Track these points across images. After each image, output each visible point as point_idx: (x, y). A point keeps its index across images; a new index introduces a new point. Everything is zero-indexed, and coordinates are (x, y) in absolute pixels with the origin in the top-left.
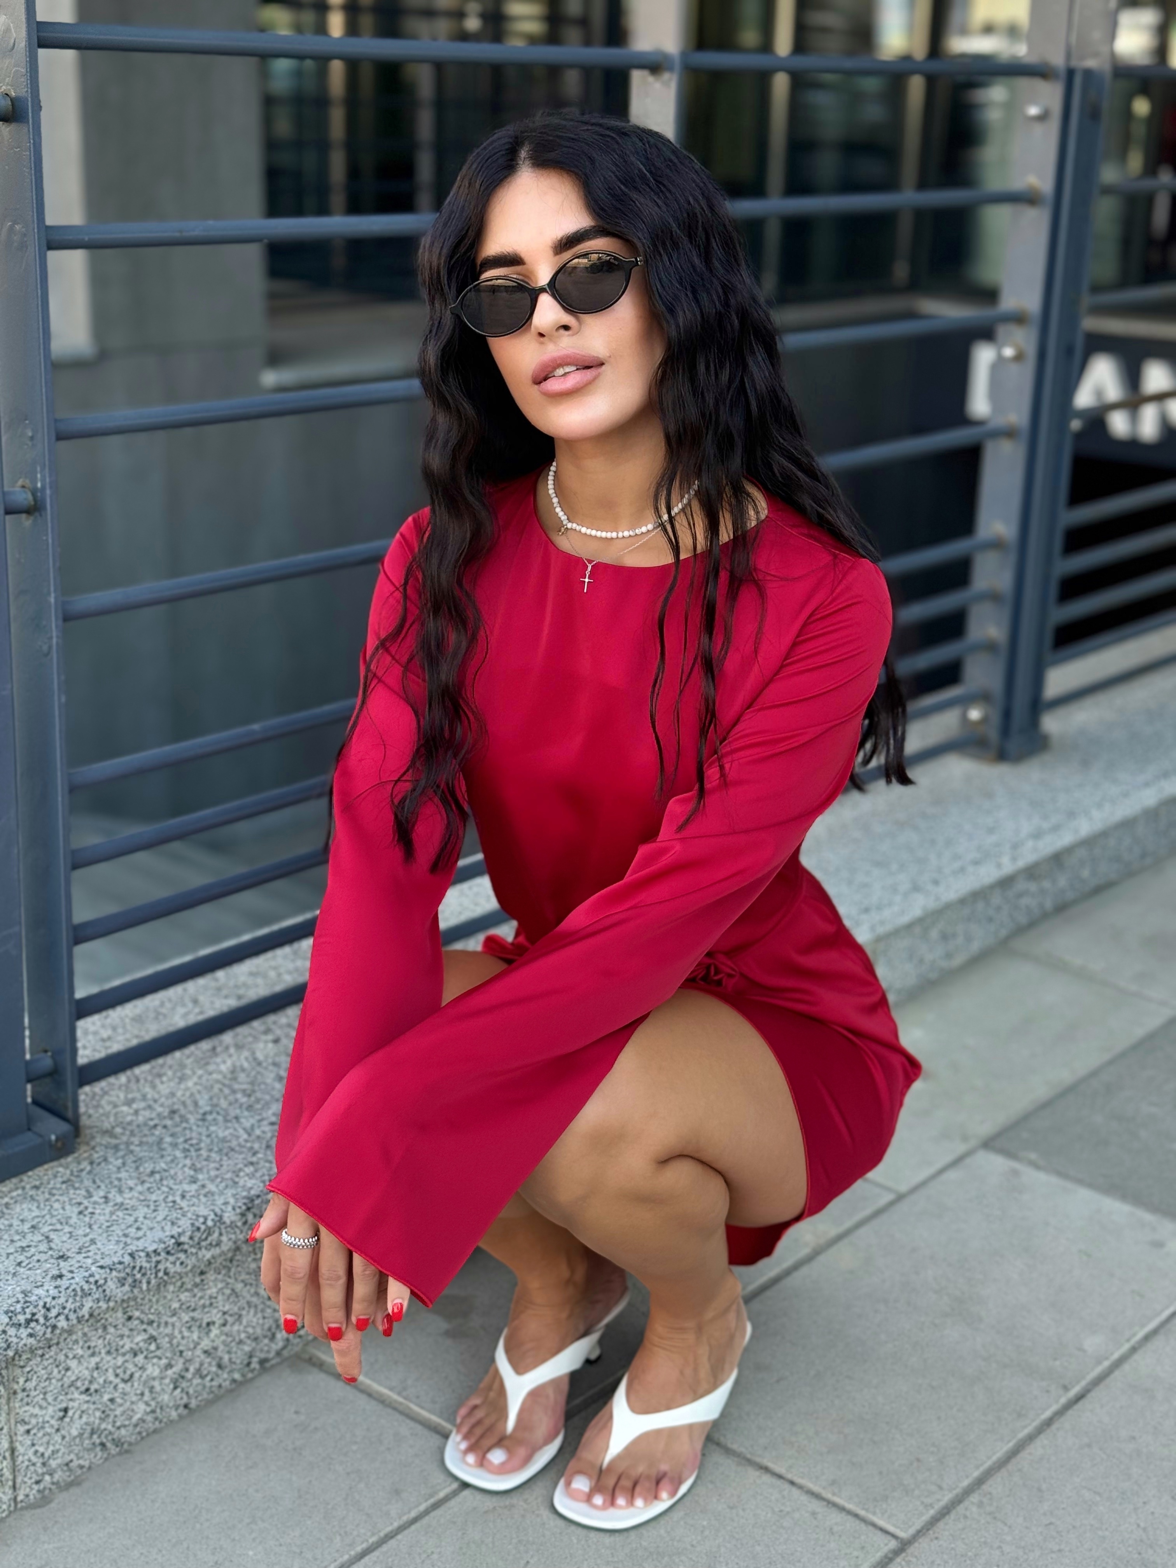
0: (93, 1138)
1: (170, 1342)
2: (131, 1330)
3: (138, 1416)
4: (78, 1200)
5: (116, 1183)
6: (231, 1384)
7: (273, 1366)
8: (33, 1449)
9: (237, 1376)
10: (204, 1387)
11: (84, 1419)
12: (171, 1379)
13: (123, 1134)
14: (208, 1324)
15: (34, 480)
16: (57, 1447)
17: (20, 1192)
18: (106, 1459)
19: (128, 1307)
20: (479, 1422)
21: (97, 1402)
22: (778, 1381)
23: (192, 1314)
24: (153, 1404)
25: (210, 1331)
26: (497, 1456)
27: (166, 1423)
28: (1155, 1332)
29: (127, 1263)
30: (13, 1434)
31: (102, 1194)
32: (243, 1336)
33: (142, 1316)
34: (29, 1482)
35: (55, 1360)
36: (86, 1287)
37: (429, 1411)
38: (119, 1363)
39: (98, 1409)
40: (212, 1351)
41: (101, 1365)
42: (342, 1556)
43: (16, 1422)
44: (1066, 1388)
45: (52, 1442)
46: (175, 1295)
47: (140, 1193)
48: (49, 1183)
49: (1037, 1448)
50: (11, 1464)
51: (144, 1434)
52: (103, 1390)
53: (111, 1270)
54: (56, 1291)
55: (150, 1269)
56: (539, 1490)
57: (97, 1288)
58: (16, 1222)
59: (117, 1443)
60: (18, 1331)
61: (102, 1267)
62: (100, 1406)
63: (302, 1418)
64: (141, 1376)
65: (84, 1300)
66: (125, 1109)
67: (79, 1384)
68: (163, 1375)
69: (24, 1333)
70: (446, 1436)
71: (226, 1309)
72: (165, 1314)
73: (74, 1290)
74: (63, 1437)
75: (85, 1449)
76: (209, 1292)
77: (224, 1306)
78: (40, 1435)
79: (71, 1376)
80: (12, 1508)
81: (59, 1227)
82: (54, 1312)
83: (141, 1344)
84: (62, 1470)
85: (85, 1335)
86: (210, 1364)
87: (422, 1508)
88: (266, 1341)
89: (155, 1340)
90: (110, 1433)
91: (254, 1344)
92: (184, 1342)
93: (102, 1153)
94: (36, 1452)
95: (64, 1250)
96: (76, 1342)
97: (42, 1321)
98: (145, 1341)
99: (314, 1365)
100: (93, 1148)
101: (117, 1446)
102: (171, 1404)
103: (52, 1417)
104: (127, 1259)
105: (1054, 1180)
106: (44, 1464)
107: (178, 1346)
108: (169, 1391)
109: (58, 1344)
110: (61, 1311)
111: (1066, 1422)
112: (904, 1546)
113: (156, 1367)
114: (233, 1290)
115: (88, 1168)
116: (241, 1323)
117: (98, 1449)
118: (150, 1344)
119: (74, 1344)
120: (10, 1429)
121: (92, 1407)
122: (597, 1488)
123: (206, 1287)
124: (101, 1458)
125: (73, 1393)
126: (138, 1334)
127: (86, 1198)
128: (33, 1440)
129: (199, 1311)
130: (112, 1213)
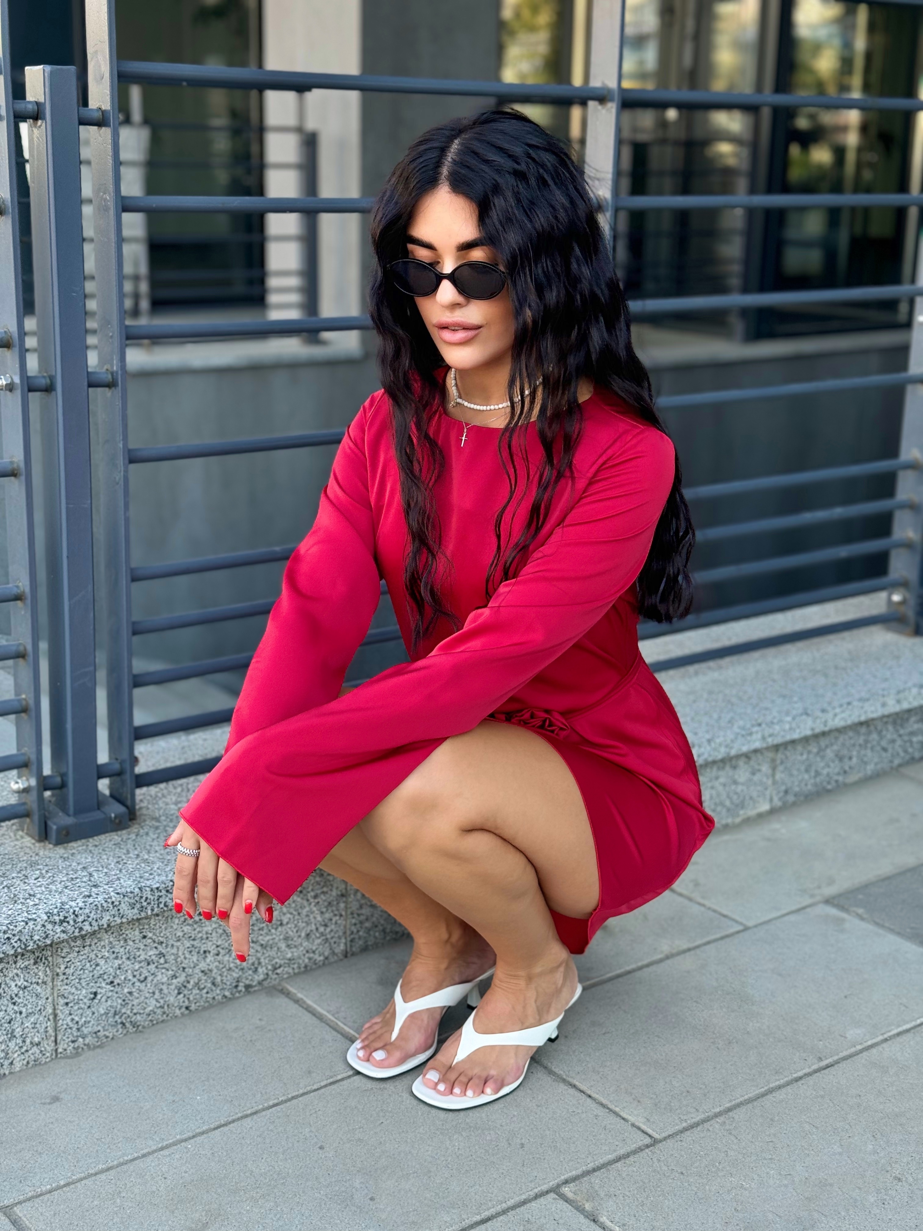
0: (145, 821)
1: (176, 960)
2: (145, 945)
3: (151, 1008)
4: (120, 855)
5: (148, 847)
6: (222, 999)
7: (255, 991)
8: (70, 1017)
9: (227, 993)
10: (202, 997)
11: (109, 1003)
12: (176, 987)
13: (165, 821)
14: (205, 952)
15: (112, 367)
16: (88, 1019)
17: (84, 847)
18: (125, 1035)
19: (143, 929)
20: (374, 1032)
21: (120, 993)
22: (604, 1034)
23: (192, 942)
24: (162, 1001)
25: (206, 957)
26: (379, 1055)
27: (171, 1017)
28: (907, 1031)
29: (136, 894)
30: (56, 1004)
31: (136, 853)
32: (232, 965)
33: (154, 937)
34: (67, 1040)
35: (88, 957)
36: (105, 905)
37: (350, 1028)
38: (137, 967)
39: (120, 998)
40: (208, 972)
41: (122, 967)
42: (257, 1106)
43: (58, 996)
44: (820, 1059)
45: (84, 1015)
46: (180, 926)
47: (161, 855)
48: (105, 844)
49: (780, 1095)
50: (54, 1024)
51: (155, 1022)
52: (124, 985)
53: (124, 896)
54: (83, 904)
55: (153, 900)
56: (406, 1080)
57: (113, 907)
58: (74, 864)
59: (134, 1025)
60: (54, 927)
61: (118, 893)
62: (121, 996)
63: (263, 1023)
64: (153, 980)
65: (104, 914)
66: (173, 806)
67: (106, 977)
68: (170, 982)
69: (58, 929)
70: (352, 1041)
71: (219, 943)
72: (172, 939)
73: (96, 905)
74: (93, 1013)
75: (109, 1025)
76: (205, 929)
77: (217, 941)
78: (76, 1008)
79: (99, 971)
80: (54, 1057)
81: (101, 869)
82: (80, 919)
83: (153, 957)
84: (92, 1036)
85: (111, 943)
86: (206, 981)
87: (323, 1084)
88: (250, 972)
89: (164, 956)
90: (129, 1016)
91: (240, 973)
92: (187, 961)
93: (146, 830)
94: (73, 1020)
95: (98, 882)
96: (104, 946)
97: (72, 922)
98: (156, 955)
99: (283, 993)
100: (142, 827)
101: (134, 1027)
102: (176, 1005)
103: (85, 997)
104: (137, 890)
105: (871, 927)
106: (78, 1029)
107: (181, 964)
108: (175, 995)
109: (90, 946)
110: (86, 918)
111: (811, 1081)
112: (655, 1142)
113: (164, 976)
114: (224, 931)
115: (134, 837)
116: (230, 956)
117: (120, 1026)
118: (160, 958)
119: (102, 948)
120: (54, 1000)
121: (116, 995)
122: (442, 1080)
123: (203, 925)
124: (121, 1033)
125: (101, 983)
126: (151, 949)
127: (124, 854)
128: (70, 1011)
129: (197, 941)
130: (138, 864)
